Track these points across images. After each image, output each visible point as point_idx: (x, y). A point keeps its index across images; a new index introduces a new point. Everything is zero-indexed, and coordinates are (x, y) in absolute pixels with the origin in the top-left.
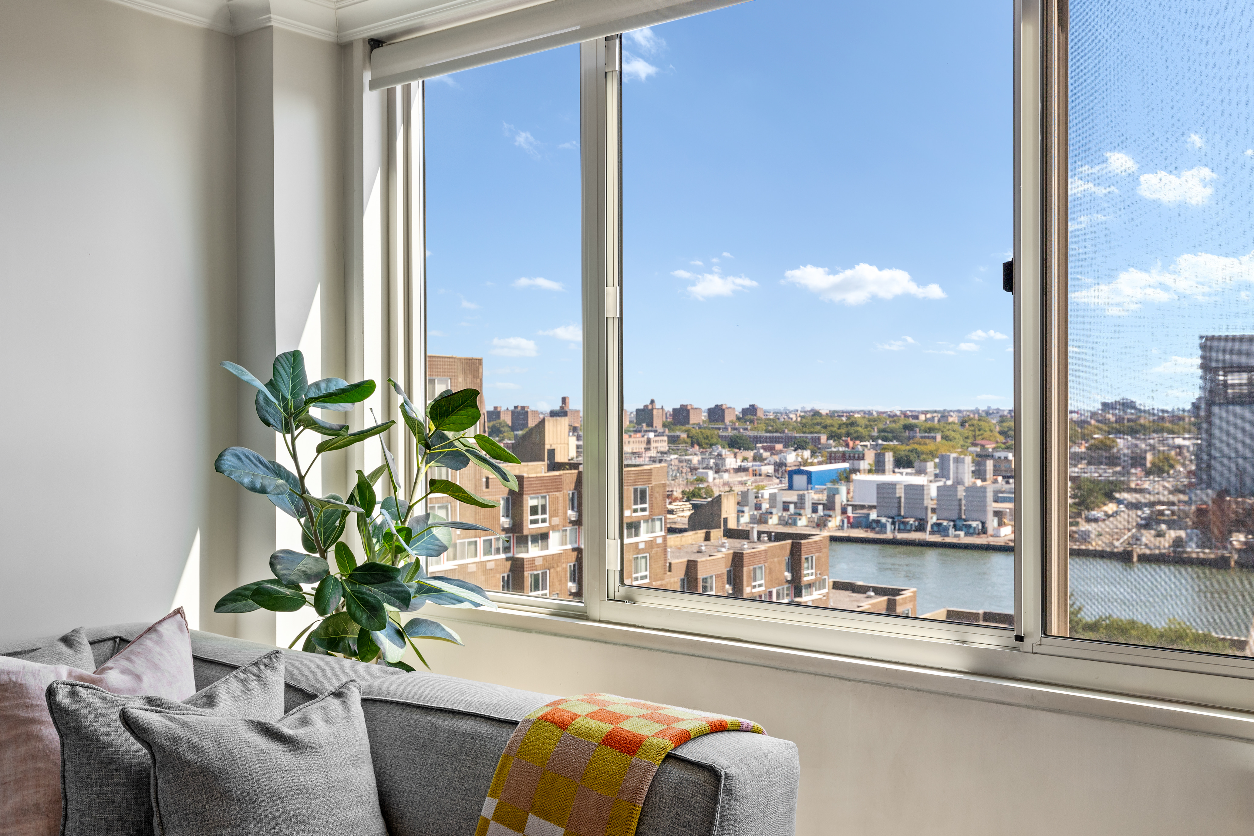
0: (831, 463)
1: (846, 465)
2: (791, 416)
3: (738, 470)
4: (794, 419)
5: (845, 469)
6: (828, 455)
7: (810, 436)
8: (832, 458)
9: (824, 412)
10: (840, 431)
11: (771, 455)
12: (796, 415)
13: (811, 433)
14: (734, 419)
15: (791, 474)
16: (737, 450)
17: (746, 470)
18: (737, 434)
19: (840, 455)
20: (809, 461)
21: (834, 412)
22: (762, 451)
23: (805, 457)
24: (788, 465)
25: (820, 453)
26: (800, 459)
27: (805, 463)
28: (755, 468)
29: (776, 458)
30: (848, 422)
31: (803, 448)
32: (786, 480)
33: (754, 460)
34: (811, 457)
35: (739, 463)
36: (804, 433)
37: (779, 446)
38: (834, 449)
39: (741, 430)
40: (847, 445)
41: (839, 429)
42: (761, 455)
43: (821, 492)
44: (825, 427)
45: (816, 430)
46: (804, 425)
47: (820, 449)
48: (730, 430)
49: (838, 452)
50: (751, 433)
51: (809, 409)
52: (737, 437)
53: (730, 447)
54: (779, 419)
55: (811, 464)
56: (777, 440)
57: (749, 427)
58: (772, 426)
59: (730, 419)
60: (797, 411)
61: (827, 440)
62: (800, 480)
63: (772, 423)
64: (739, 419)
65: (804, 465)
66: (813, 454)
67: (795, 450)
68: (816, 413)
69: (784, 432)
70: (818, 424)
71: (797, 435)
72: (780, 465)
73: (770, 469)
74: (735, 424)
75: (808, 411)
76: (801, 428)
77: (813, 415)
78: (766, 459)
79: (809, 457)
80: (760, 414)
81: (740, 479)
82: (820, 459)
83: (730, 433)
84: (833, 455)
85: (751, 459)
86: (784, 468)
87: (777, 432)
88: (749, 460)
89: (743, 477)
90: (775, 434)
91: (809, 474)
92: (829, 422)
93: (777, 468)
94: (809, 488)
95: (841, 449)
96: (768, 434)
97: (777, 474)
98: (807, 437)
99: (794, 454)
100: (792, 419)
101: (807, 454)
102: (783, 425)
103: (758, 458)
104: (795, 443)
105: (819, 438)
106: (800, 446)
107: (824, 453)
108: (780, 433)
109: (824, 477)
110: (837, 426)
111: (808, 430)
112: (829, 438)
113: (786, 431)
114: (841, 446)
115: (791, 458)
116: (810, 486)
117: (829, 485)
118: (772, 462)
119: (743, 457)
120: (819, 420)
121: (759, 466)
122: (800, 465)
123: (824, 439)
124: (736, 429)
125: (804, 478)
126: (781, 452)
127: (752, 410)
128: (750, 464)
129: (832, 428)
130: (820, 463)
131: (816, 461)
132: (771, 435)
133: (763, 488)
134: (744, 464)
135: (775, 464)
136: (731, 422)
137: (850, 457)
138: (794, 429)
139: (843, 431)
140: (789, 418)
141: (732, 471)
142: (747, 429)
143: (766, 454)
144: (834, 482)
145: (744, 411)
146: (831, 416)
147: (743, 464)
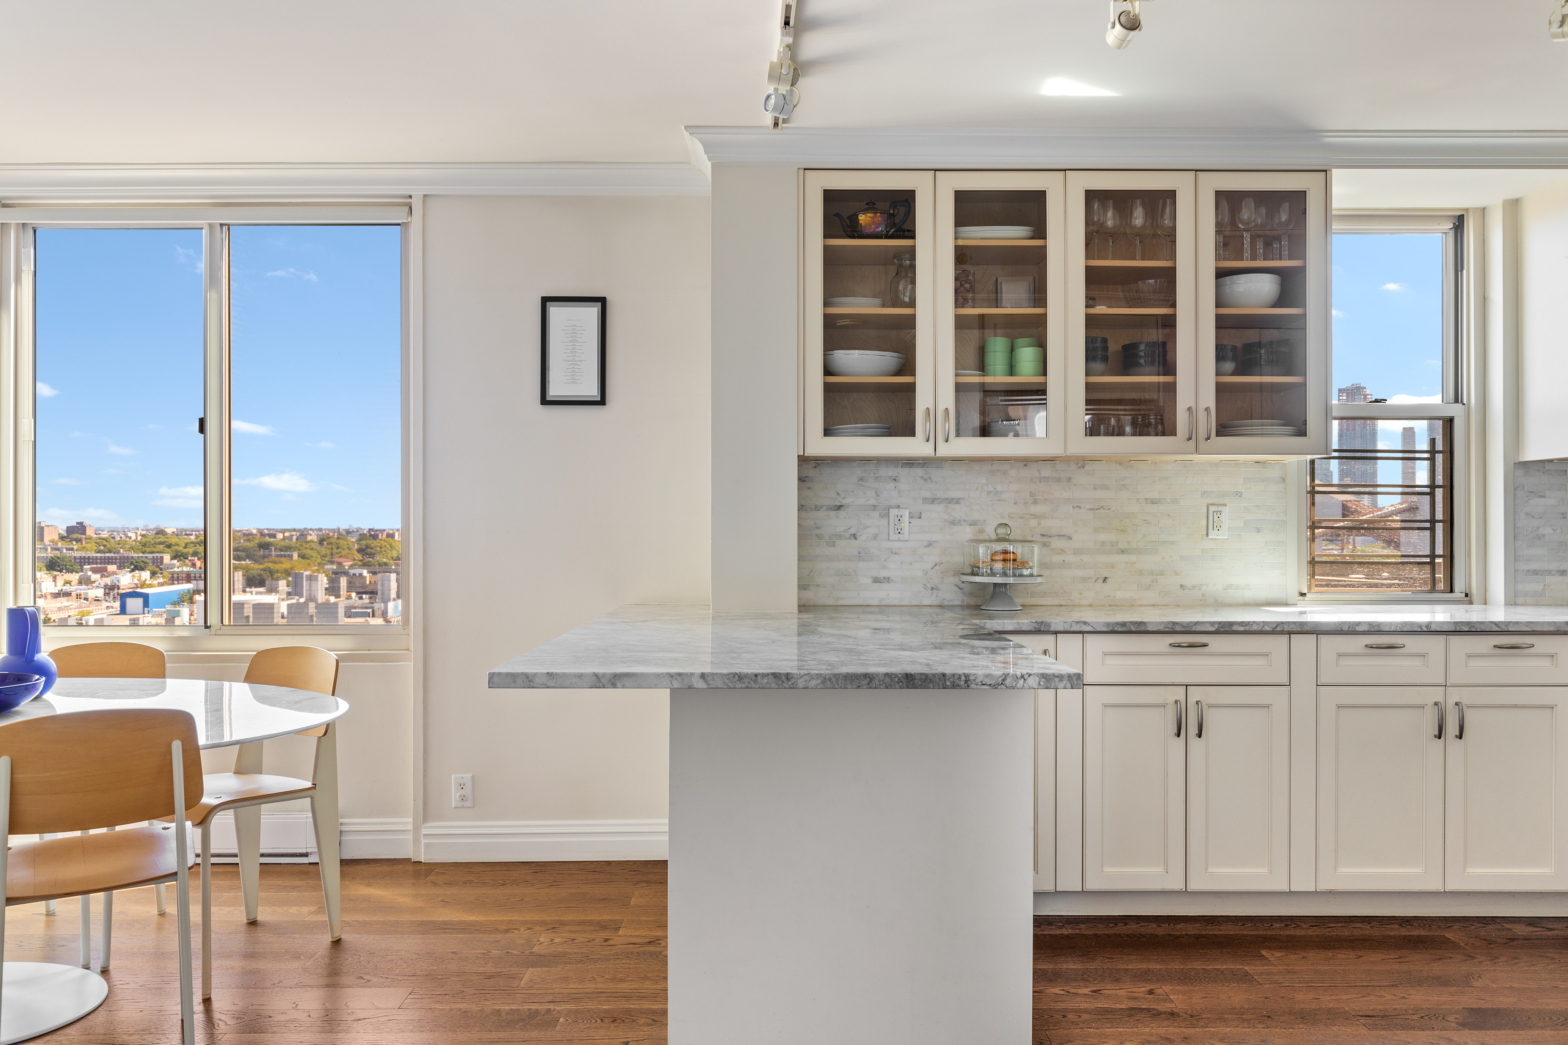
0: (173, 584)
1: (190, 586)
2: (130, 534)
3: (57, 595)
4: (134, 538)
5: (189, 590)
6: (170, 576)
7: (150, 556)
8: (174, 579)
9: (169, 531)
10: (186, 550)
11: (102, 577)
12: (136, 533)
13: (153, 552)
14: (56, 538)
15: (123, 597)
16: (56, 573)
17: (68, 594)
18: (59, 555)
19: (184, 575)
20: (147, 582)
21: (182, 530)
22: (90, 573)
23: (143, 579)
24: (121, 587)
25: (161, 574)
26: (136, 582)
27: (143, 585)
28: (79, 592)
29: (108, 581)
30: (196, 541)
31: (142, 569)
32: (117, 604)
33: (80, 583)
34: (151, 578)
35: (59, 587)
36: (143, 553)
37: (112, 568)
38: (176, 569)
39: (65, 551)
40: (194, 565)
41: (185, 548)
42: (89, 578)
43: (160, 615)
44: (169, 546)
45: (156, 550)
46: (144, 545)
47: (161, 569)
48: (49, 550)
49: (182, 572)
50: (77, 554)
51: (152, 526)
52: (59, 558)
53: (48, 570)
54: (114, 538)
55: (150, 586)
56: (110, 561)
57: (75, 547)
58: (104, 546)
59: (51, 538)
60: (138, 529)
61: (171, 559)
62: (134, 604)
63: (105, 543)
64: (62, 538)
65: (142, 587)
66: (153, 574)
67: (131, 572)
68: (160, 532)
69: (119, 552)
70: (161, 543)
71: (136, 555)
72: (110, 589)
73: (100, 593)
74: (57, 544)
75: (151, 530)
76: (140, 547)
77: (156, 534)
78: (94, 582)
79: (148, 578)
80: (90, 532)
81: (59, 605)
82: (161, 580)
83: (50, 554)
84: (176, 576)
85: (75, 582)
86: (116, 591)
87: (110, 552)
88: (72, 583)
89: (63, 602)
90: (107, 555)
91: (146, 597)
92: (174, 540)
93: (107, 591)
94: (146, 612)
95: (185, 569)
96: (99, 555)
97: (107, 597)
98: (146, 557)
99: (129, 575)
100: (130, 538)
101: (146, 575)
102: (119, 544)
103: (85, 581)
104: (132, 563)
105: (162, 558)
106: (137, 567)
107: (165, 573)
108: (114, 553)
109: (163, 599)
110: (183, 545)
111: (148, 550)
112: (173, 558)
113: (122, 551)
114: (187, 565)
115: (126, 580)
116: (146, 609)
117: (169, 607)
118: (102, 585)
119: (65, 580)
120: (162, 539)
121: (84, 589)
122: (137, 587)
123: (167, 558)
124: (58, 549)
125: (140, 601)
126: (114, 573)
127: (81, 528)
128: (73, 588)
129: (177, 547)
130: (161, 585)
131: (155, 582)
132: (103, 555)
133: (89, 613)
134: (67, 588)
135: (106, 587)
136: (52, 541)
137: (195, 577)
138: (132, 548)
139: (190, 550)
140: (127, 537)
141: (49, 597)
142: (72, 549)
143: (95, 577)
144: (174, 604)
145: (70, 530)
146: (177, 535)
147: (64, 588)
